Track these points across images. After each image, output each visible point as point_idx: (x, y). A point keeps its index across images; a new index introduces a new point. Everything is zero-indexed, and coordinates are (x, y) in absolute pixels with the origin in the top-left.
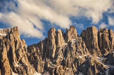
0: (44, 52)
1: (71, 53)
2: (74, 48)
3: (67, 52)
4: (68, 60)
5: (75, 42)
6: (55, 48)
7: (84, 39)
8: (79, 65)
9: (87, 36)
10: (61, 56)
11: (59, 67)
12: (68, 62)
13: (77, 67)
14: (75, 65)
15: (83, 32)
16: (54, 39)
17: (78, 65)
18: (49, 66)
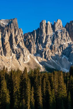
0: (37, 39)
1: (57, 40)
2: (60, 36)
3: (55, 39)
4: (55, 45)
5: (60, 32)
6: (45, 36)
7: (68, 30)
8: (64, 49)
9: (70, 28)
10: (49, 43)
11: (48, 50)
12: (55, 47)
13: (61, 51)
14: (60, 49)
15: (67, 25)
16: (45, 28)
17: (62, 50)
18: (40, 49)
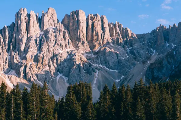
0: (10, 42)
1: (48, 45)
2: (53, 38)
3: (43, 44)
4: (43, 55)
5: (54, 30)
6: (25, 38)
7: (67, 27)
8: (59, 62)
9: (71, 24)
10: (33, 50)
11: (30, 64)
12: (43, 58)
13: (55, 65)
14: (53, 62)
15: (66, 18)
16: (25, 24)
17: (57, 63)
18: (15, 61)
